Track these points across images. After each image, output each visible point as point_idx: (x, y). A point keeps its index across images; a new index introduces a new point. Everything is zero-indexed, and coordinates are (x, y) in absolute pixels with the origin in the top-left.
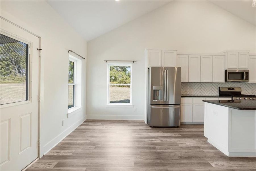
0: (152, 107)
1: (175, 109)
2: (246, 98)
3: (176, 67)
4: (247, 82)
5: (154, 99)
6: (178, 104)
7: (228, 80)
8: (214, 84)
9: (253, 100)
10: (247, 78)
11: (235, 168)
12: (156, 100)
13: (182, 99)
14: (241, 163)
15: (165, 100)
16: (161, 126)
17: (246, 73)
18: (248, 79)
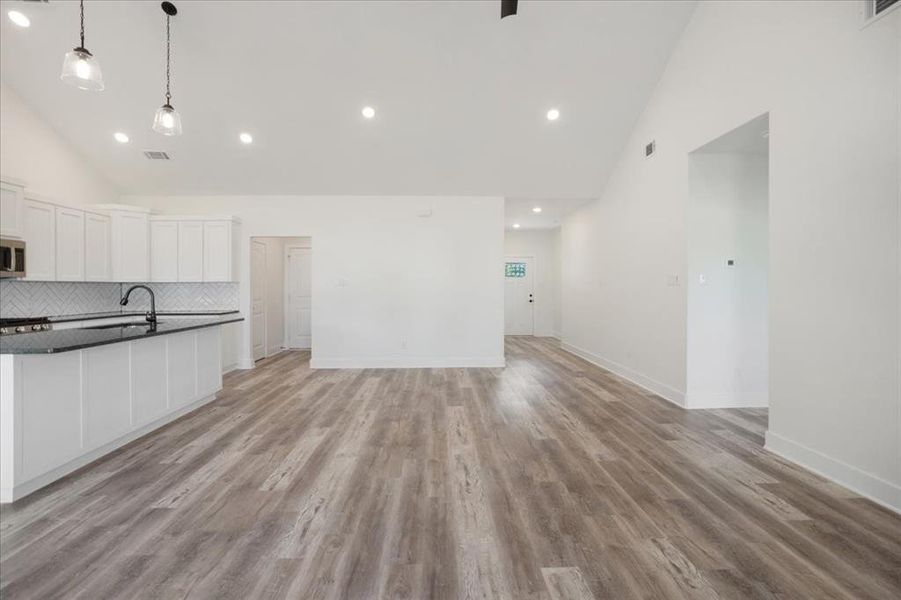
2: (22, 329)
4: (19, 279)
9: (42, 329)
10: (21, 267)
11: (45, 513)
14: (54, 496)
17: (17, 250)
18: (23, 270)
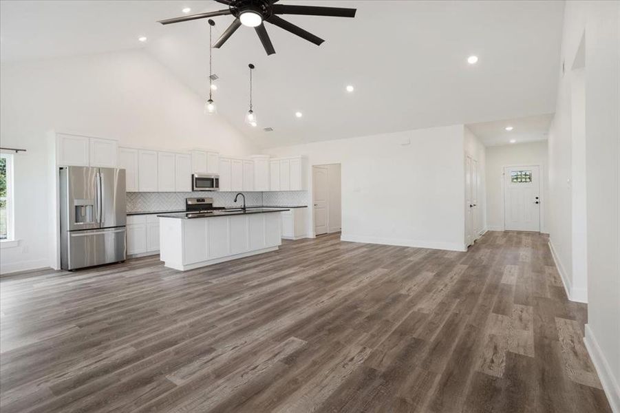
0: (73, 235)
1: (117, 234)
3: (117, 170)
5: (76, 222)
6: (121, 226)
7: (195, 189)
8: (179, 194)
12: (82, 223)
13: (128, 218)
15: (99, 221)
16: (88, 266)
